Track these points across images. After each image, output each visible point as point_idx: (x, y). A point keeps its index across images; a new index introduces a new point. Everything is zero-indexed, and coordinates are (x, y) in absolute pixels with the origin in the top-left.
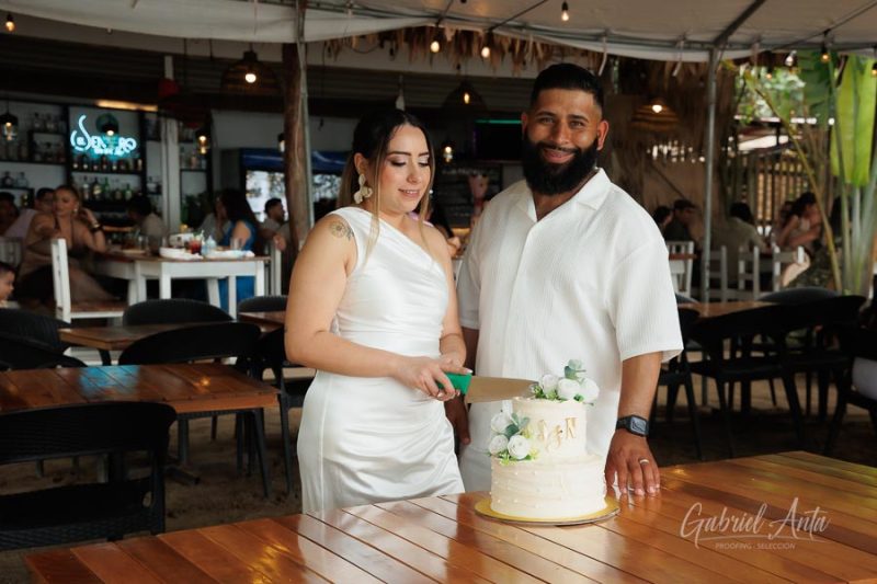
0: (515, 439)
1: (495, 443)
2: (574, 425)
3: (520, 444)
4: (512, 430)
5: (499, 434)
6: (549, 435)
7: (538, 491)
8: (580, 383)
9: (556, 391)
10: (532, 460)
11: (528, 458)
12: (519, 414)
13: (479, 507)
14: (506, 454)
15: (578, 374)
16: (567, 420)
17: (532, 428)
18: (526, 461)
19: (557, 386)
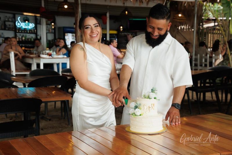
0: (137, 110)
1: (131, 111)
2: (154, 106)
3: (138, 111)
4: (136, 107)
5: (132, 108)
6: (147, 109)
7: (143, 125)
8: (156, 94)
9: (149, 96)
10: (142, 116)
11: (140, 115)
12: (138, 103)
13: (127, 129)
14: (134, 114)
15: (155, 91)
16: (152, 104)
17: (141, 107)
18: (140, 116)
19: (149, 95)
